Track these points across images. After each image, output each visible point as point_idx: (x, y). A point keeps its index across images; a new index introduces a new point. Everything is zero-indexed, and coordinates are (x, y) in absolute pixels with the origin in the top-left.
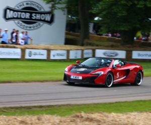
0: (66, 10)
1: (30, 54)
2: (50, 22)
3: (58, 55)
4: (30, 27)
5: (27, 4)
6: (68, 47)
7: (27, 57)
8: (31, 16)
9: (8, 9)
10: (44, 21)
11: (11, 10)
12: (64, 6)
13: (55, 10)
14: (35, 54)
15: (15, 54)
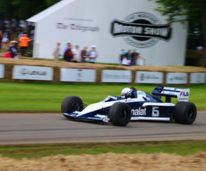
0: (186, 22)
1: (142, 78)
2: (167, 38)
3: (177, 78)
4: (142, 44)
5: (139, 16)
6: (189, 69)
7: (138, 81)
8: (143, 31)
9: (116, 22)
10: (160, 36)
11: (120, 23)
12: (184, 17)
13: (174, 23)
14: (148, 78)
15: (124, 77)
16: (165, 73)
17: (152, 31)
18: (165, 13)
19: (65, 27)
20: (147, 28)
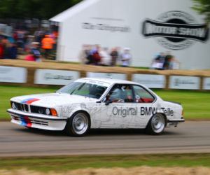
1: (177, 83)
2: (203, 39)
4: (177, 46)
5: (174, 15)
7: (172, 86)
8: (178, 32)
9: (148, 22)
11: (152, 23)
14: (184, 83)
16: (202, 77)
17: (188, 32)
18: (203, 12)
19: (92, 27)
20: (182, 29)
